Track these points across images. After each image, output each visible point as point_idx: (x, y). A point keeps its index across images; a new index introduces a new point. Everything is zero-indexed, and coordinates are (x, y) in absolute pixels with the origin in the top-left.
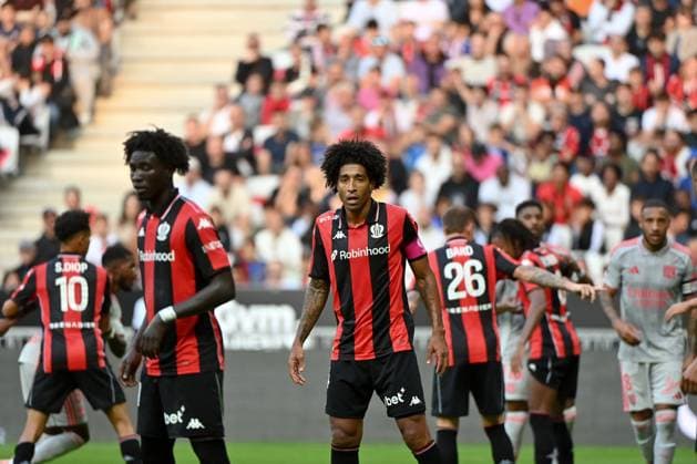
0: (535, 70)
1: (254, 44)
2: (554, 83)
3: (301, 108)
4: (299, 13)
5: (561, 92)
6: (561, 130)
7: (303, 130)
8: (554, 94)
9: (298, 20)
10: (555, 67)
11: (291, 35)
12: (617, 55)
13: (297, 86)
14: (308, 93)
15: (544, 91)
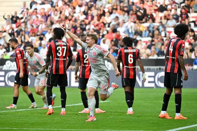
0: (66, 18)
1: (16, 13)
2: (70, 20)
3: (23, 25)
4: (22, 7)
5: (71, 22)
6: (71, 29)
7: (23, 29)
8: (70, 22)
9: (22, 9)
10: (70, 17)
11: (21, 11)
12: (82, 15)
13: (22, 20)
14: (24, 22)
15: (68, 22)
